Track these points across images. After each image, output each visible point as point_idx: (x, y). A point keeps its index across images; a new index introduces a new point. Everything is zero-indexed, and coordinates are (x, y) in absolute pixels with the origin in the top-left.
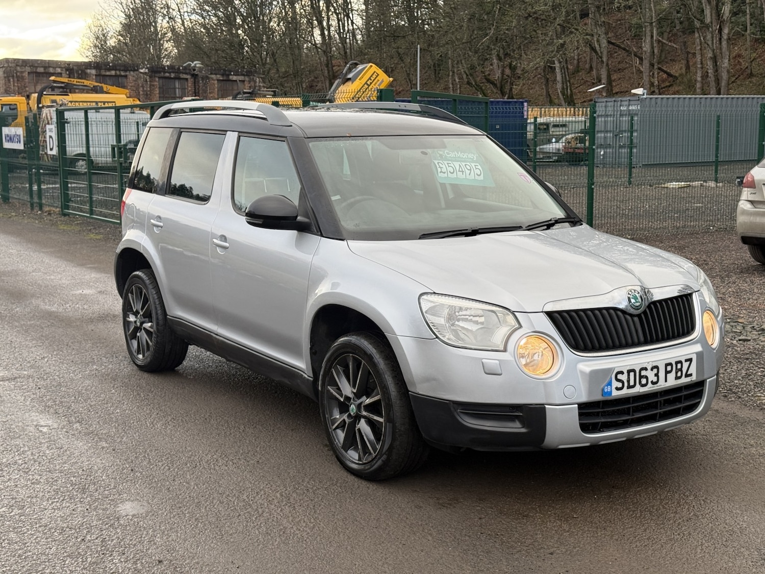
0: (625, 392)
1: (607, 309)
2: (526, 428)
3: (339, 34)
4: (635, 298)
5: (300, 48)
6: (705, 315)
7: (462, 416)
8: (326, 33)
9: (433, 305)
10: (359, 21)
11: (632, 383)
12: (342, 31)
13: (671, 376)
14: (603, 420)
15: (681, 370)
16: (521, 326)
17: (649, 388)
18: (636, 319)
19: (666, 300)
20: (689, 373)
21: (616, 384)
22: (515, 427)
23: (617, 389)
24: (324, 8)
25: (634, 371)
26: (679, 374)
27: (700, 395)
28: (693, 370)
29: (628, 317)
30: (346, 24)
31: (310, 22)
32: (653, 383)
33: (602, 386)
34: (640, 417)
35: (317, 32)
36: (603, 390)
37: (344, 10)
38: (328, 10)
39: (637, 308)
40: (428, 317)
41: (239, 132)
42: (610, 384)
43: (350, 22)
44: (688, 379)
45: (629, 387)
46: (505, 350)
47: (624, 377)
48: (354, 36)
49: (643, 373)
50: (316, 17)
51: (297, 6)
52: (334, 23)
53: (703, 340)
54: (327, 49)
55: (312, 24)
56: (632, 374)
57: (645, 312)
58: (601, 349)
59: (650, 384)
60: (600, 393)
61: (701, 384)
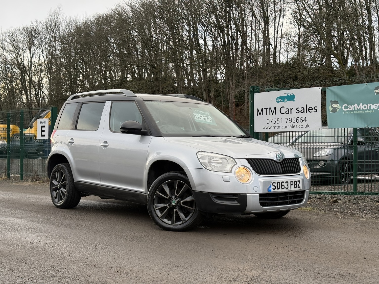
0: (276, 190)
1: (269, 159)
2: (240, 203)
3: (36, 98)
4: (279, 156)
5: (15, 104)
6: (304, 167)
7: (214, 198)
8: (29, 97)
9: (202, 156)
10: (46, 92)
11: (279, 187)
12: (37, 97)
13: (293, 186)
14: (268, 202)
15: (296, 184)
16: (237, 164)
17: (285, 190)
18: (279, 164)
19: (290, 159)
20: (299, 186)
21: (273, 187)
22: (235, 203)
23: (273, 189)
24: (28, 86)
25: (279, 182)
26: (296, 186)
27: (303, 196)
28: (300, 185)
29: (276, 163)
30: (40, 94)
31: (21, 92)
32: (286, 188)
33: (268, 188)
34: (281, 202)
35: (24, 97)
36: (268, 189)
37: (39, 87)
38: (30, 87)
39: (279, 160)
40: (201, 160)
41: (112, 101)
42: (270, 187)
43: (41, 92)
44: (299, 189)
45: (278, 189)
46: (231, 172)
47: (275, 185)
48: (44, 98)
49: (283, 184)
50: (24, 89)
51: (14, 84)
52: (33, 92)
53: (303, 175)
54: (29, 104)
55: (22, 93)
56: (278, 184)
57: (282, 162)
58: (267, 174)
59: (285, 189)
60: (267, 190)
61: (303, 192)
